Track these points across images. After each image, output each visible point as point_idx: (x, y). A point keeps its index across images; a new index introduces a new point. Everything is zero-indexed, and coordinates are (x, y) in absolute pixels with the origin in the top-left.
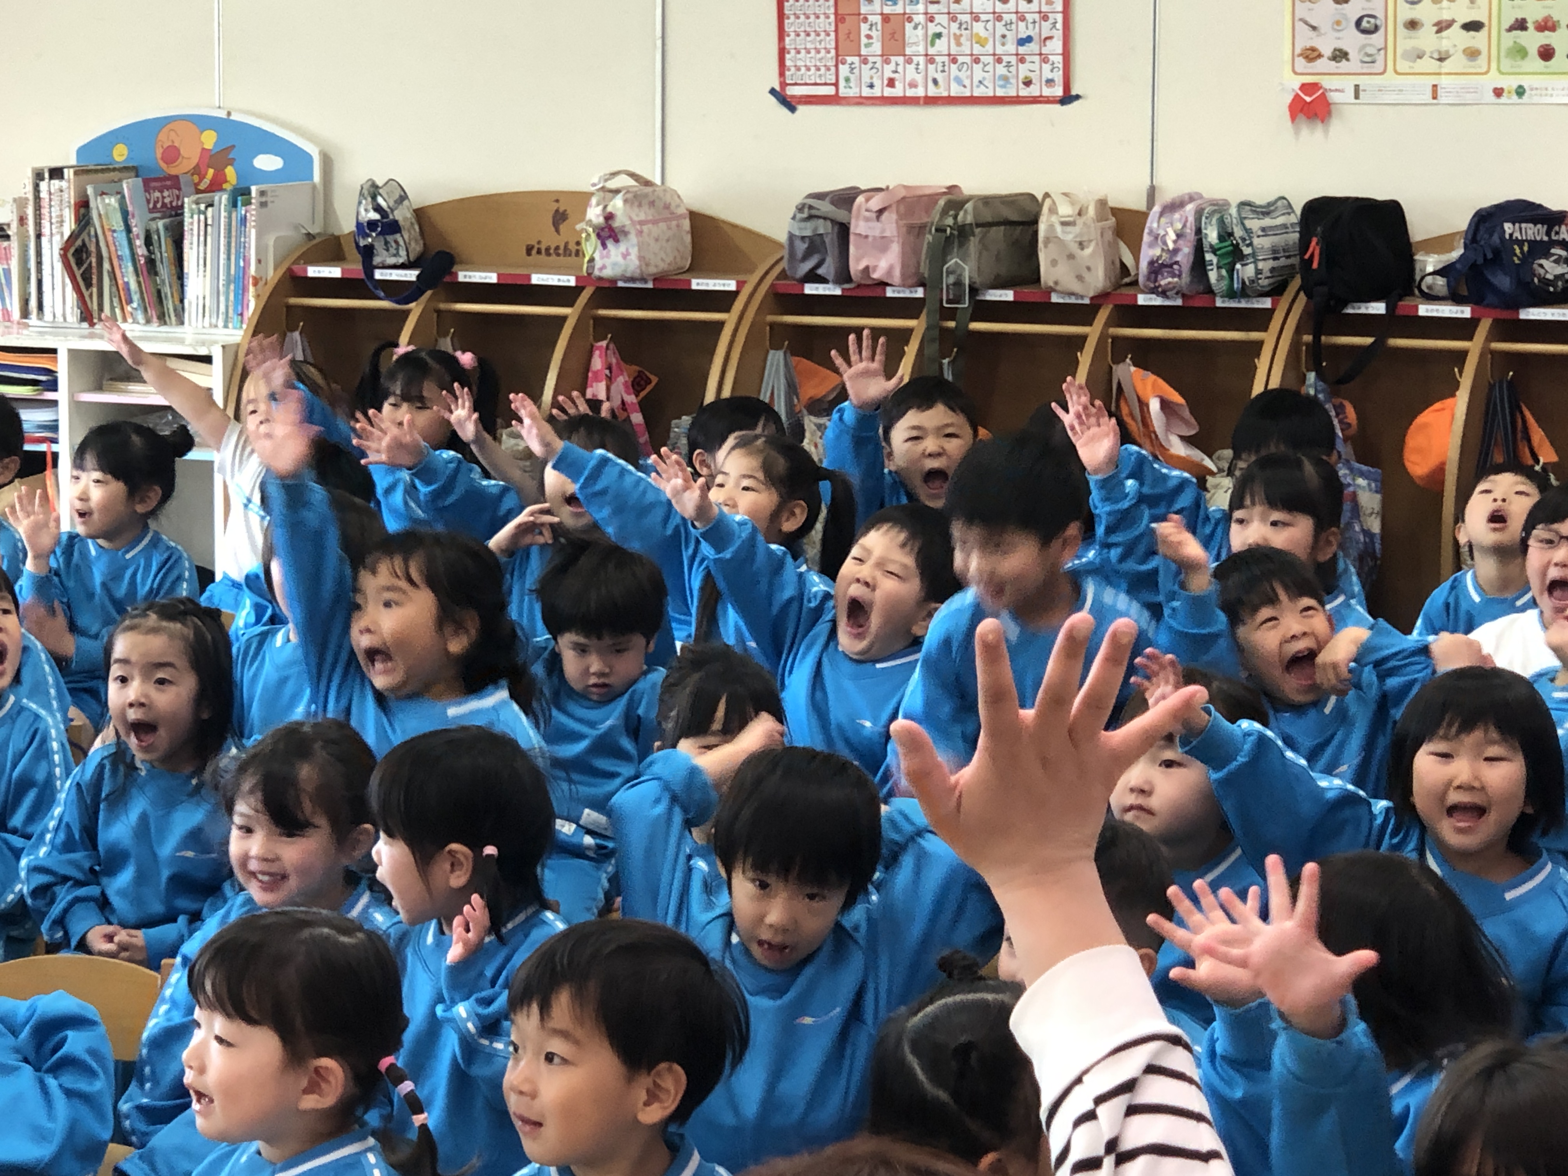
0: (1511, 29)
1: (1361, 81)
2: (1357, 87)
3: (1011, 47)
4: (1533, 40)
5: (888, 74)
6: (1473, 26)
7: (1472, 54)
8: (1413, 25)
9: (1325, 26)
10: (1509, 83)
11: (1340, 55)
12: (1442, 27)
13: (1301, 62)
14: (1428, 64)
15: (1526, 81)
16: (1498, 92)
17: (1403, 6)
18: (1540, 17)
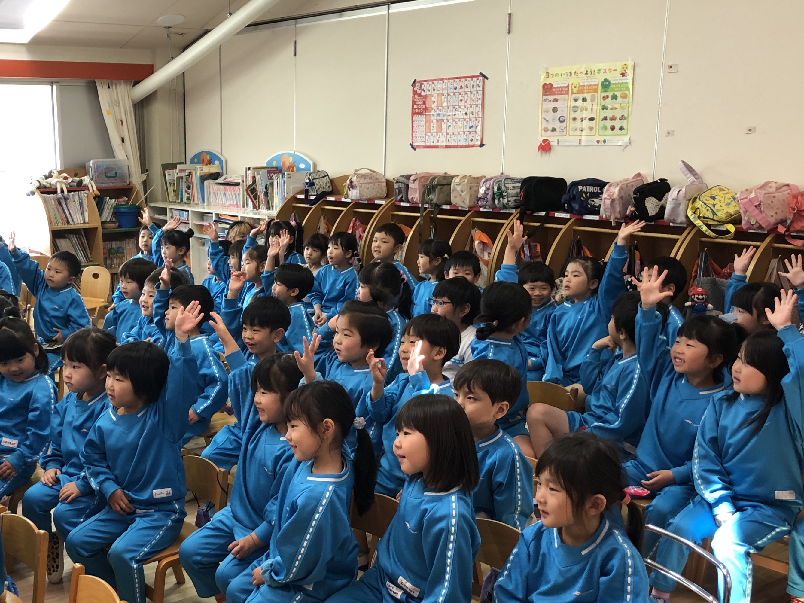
0: (603, 120)
1: (560, 138)
2: (558, 140)
3: (468, 129)
5: (437, 139)
6: (592, 119)
7: (591, 129)
8: (574, 119)
9: (550, 121)
10: (601, 139)
11: (554, 130)
12: (583, 120)
13: (543, 132)
14: (578, 132)
15: (606, 138)
16: (598, 142)
17: (572, 113)
18: (611, 116)
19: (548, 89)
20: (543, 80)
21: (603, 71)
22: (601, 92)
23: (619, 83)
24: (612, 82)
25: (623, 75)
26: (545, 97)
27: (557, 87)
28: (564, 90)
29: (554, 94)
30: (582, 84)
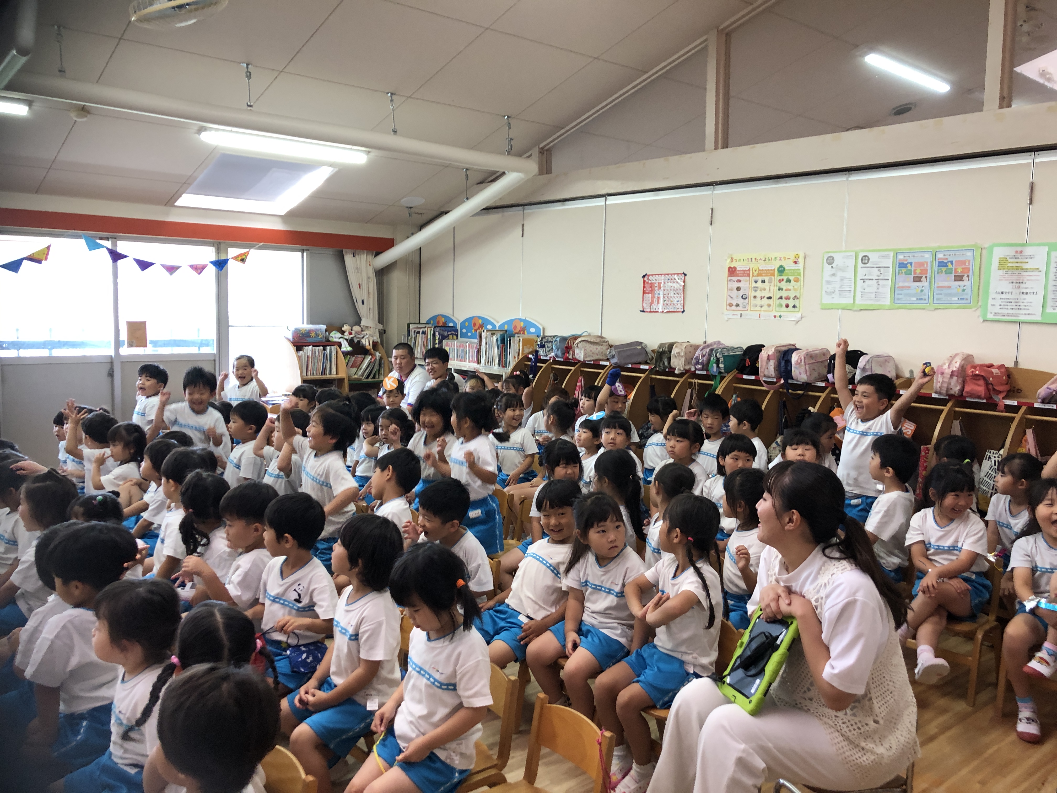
0: (779, 299)
1: (742, 312)
2: (741, 315)
4: (784, 302)
6: (770, 298)
7: (769, 306)
9: (734, 297)
10: (778, 314)
11: (737, 305)
13: (728, 307)
14: (758, 308)
15: (782, 314)
16: (775, 317)
17: (753, 292)
18: (786, 295)
19: (732, 271)
20: (728, 264)
21: (778, 259)
22: (778, 276)
23: (792, 270)
24: (786, 268)
25: (795, 263)
26: (730, 278)
27: (740, 270)
28: (746, 273)
29: (737, 276)
30: (761, 268)
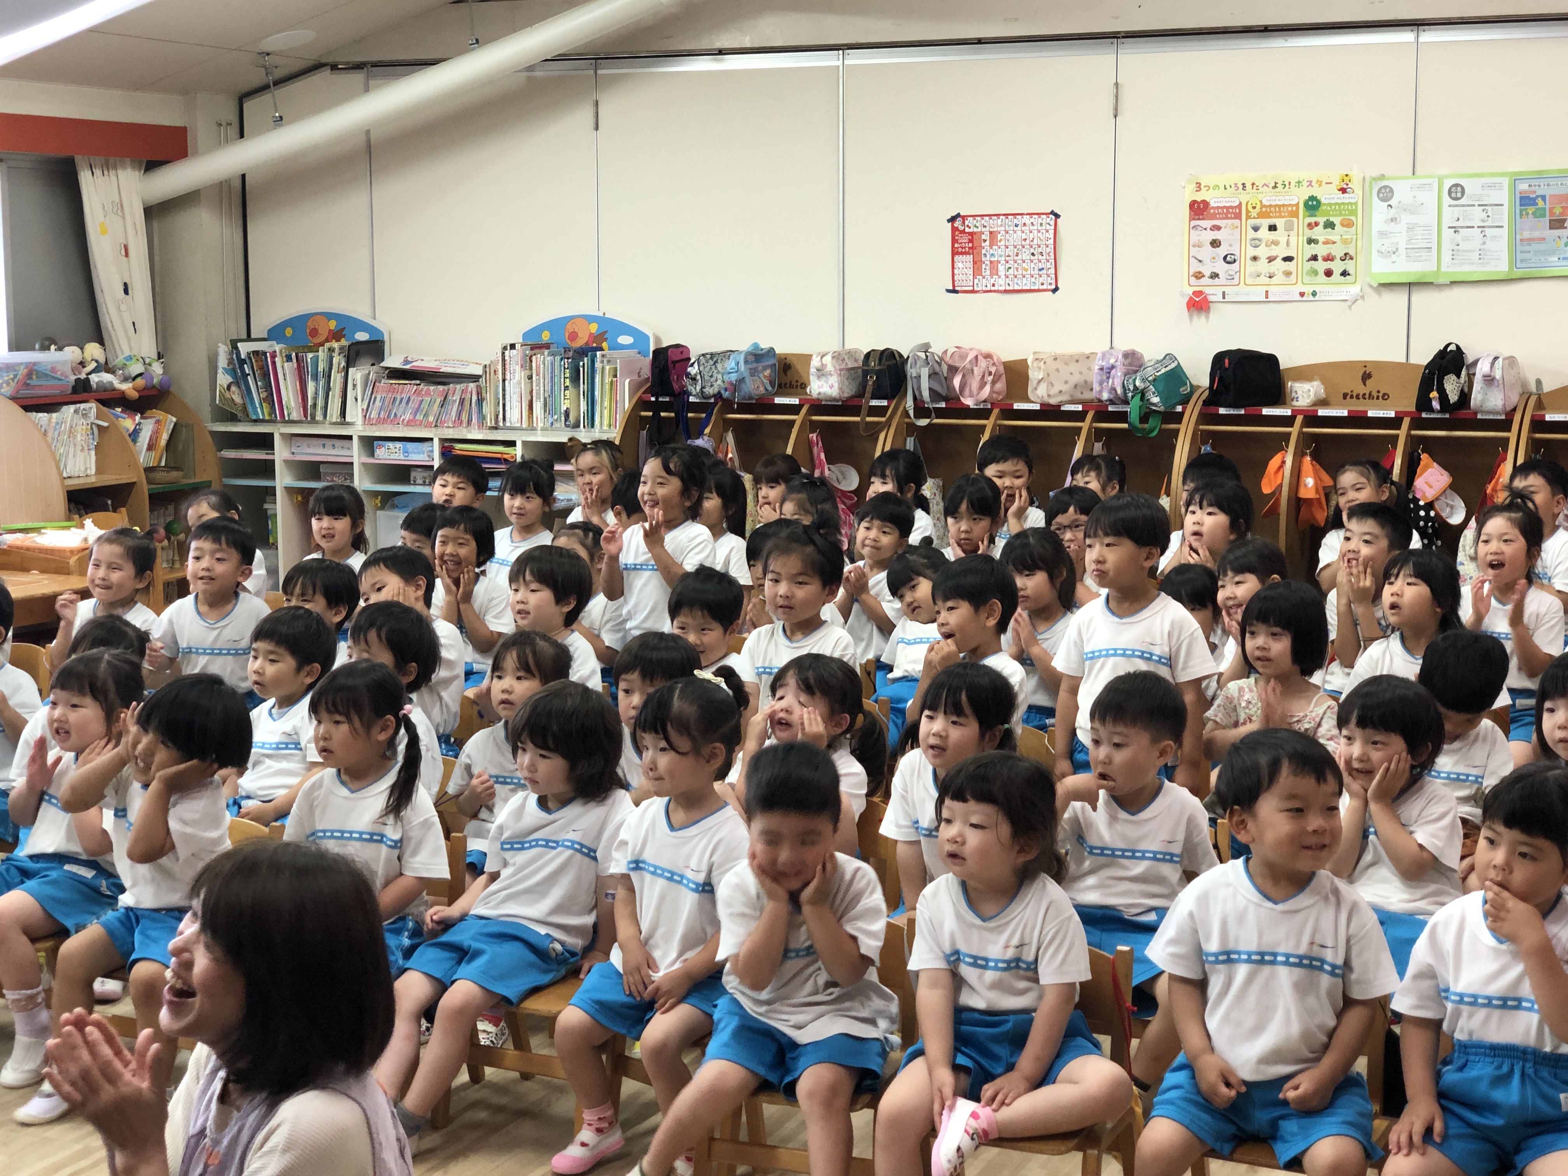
0: (1309, 260)
1: (1227, 289)
2: (1224, 293)
4: (1321, 266)
6: (1288, 259)
7: (1288, 274)
9: (1206, 259)
10: (1308, 290)
11: (1215, 276)
12: (1271, 259)
13: (1193, 280)
14: (1263, 280)
15: (1317, 288)
16: (1302, 294)
17: (1250, 249)
18: (1325, 254)
19: (1199, 209)
20: (1190, 195)
21: (1305, 184)
22: (1304, 217)
23: (1336, 204)
24: (1323, 201)
25: (1343, 191)
26: (1194, 223)
27: (1218, 208)
28: (1234, 213)
29: (1213, 217)
30: (1265, 202)
